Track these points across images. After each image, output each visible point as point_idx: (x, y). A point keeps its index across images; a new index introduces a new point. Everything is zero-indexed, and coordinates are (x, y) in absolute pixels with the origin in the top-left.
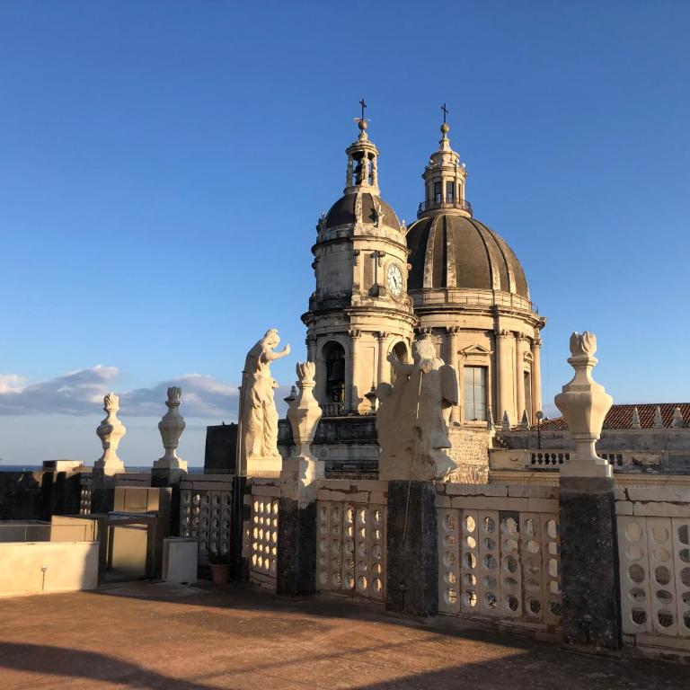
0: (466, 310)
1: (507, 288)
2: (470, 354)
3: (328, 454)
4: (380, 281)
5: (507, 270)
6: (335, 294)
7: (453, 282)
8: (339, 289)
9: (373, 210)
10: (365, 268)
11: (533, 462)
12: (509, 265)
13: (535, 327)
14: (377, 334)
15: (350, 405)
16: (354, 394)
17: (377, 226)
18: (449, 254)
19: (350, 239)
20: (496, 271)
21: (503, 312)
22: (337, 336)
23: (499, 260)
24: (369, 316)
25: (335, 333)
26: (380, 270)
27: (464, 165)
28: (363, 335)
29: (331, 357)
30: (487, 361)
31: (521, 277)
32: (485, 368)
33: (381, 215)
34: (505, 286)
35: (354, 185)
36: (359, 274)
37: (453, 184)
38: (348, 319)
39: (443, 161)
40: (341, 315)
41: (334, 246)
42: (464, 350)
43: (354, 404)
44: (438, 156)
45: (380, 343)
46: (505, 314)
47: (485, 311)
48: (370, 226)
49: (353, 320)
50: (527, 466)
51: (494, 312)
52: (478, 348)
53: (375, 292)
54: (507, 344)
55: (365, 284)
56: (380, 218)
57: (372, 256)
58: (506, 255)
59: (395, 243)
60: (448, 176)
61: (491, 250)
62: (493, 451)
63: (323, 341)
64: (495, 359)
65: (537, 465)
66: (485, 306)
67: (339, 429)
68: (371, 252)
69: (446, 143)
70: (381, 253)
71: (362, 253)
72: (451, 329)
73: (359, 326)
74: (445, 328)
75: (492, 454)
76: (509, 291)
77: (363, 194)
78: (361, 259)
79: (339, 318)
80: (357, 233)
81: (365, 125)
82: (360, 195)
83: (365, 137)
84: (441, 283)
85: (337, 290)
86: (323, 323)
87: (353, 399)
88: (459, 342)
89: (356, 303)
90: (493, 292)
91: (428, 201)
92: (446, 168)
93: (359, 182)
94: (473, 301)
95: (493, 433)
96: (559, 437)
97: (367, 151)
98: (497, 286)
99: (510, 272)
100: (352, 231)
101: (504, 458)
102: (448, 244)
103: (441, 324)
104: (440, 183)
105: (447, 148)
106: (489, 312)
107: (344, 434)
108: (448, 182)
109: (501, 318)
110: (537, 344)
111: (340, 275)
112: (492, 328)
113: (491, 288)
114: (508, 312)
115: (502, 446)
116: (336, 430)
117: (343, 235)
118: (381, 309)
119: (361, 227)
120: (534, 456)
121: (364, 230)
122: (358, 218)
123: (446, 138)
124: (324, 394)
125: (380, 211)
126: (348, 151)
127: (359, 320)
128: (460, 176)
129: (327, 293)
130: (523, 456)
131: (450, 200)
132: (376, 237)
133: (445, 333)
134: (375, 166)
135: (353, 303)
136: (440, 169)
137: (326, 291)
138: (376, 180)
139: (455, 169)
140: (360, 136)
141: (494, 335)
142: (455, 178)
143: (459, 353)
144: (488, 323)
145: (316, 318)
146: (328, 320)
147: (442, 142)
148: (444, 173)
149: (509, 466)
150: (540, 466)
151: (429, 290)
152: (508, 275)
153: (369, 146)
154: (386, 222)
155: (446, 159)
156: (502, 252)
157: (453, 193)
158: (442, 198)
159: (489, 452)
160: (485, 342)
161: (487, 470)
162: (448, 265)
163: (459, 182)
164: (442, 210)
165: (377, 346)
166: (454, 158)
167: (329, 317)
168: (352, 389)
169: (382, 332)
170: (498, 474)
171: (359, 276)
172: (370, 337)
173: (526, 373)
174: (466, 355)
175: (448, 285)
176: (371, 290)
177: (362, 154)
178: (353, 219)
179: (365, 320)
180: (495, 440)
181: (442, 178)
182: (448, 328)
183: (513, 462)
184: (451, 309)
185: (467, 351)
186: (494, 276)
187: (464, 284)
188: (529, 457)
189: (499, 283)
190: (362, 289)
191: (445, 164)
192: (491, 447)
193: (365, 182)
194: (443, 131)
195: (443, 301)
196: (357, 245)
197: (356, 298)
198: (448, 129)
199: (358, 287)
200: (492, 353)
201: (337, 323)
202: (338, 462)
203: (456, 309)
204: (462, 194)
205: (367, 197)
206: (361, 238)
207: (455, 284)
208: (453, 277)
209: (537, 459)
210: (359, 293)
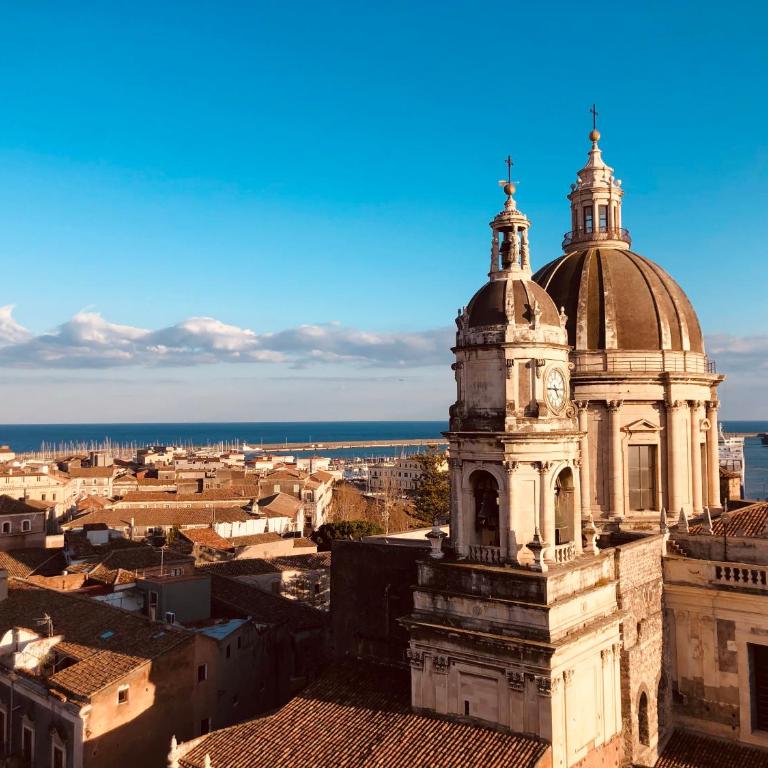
0: (630, 379)
1: (679, 345)
2: (636, 431)
3: (483, 613)
4: (539, 397)
5: (679, 322)
6: (483, 411)
7: (612, 342)
8: (488, 405)
9: (528, 306)
10: (520, 380)
11: (719, 576)
12: (681, 315)
13: (711, 386)
14: (538, 465)
15: (508, 553)
16: (512, 541)
17: (533, 328)
18: (607, 308)
19: (500, 345)
20: (665, 327)
21: (676, 379)
22: (487, 465)
23: (669, 309)
24: (527, 443)
25: (485, 462)
26: (539, 382)
27: (620, 182)
28: (520, 465)
29: (480, 487)
30: (656, 439)
31: (695, 326)
32: (653, 447)
33: (538, 313)
34: (677, 345)
35: (501, 268)
36: (513, 388)
37: (607, 208)
38: (502, 446)
39: (594, 180)
40: (493, 441)
41: (480, 352)
42: (628, 426)
43: (512, 552)
44: (587, 172)
45: (542, 475)
46: (679, 381)
47: (654, 379)
48: (525, 327)
49: (508, 448)
50: (710, 582)
51: (664, 379)
52: (645, 424)
53: (534, 411)
54: (680, 417)
55: (520, 400)
56: (538, 317)
57: (527, 366)
58: (677, 302)
59: (555, 346)
60: (600, 199)
61: (658, 298)
62: (668, 559)
63: (469, 469)
64: (666, 436)
65: (723, 581)
66: (653, 372)
67: (496, 583)
68: (526, 361)
69: (597, 155)
70: (540, 363)
71: (516, 362)
72: (612, 403)
73: (516, 456)
74: (605, 401)
75: (666, 562)
76: (681, 349)
77: (514, 282)
78: (515, 370)
79: (491, 445)
80: (509, 338)
81: (513, 190)
82: (510, 285)
83: (513, 206)
84: (598, 343)
85: (486, 406)
86: (468, 446)
87: (511, 546)
88: (621, 417)
89: (511, 427)
90: (663, 353)
91: (576, 230)
92: (598, 190)
93: (507, 264)
94: (638, 366)
95: (667, 536)
96: (750, 546)
97: (516, 226)
98: (667, 344)
99: (682, 324)
100: (502, 335)
101: (682, 569)
102: (606, 293)
103: (600, 397)
104: (592, 207)
105: (598, 162)
106: (658, 380)
107: (501, 590)
108: (600, 206)
109: (672, 386)
110: (715, 406)
111: (489, 388)
112: (661, 398)
113: (660, 348)
114: (682, 379)
115: (679, 553)
116: (491, 585)
117: (492, 339)
118: (543, 435)
119: (514, 330)
120: (718, 570)
121: (518, 334)
122: (509, 318)
123: (597, 149)
124: (474, 532)
125: (536, 309)
126: (492, 224)
127: (515, 448)
128: (616, 197)
129: (473, 408)
130: (706, 569)
131: (604, 230)
132: (534, 343)
133: (605, 407)
134: (527, 241)
135: (506, 426)
136: (589, 191)
137: (471, 405)
138: (527, 258)
139: (610, 190)
140: (507, 204)
141: (664, 406)
142: (609, 200)
143: (622, 430)
144: (658, 392)
145: (462, 440)
146: (476, 444)
147: (591, 153)
148: (596, 195)
149: (688, 580)
150: (727, 583)
151: (583, 353)
152: (680, 327)
153: (519, 218)
154: (543, 320)
155: (598, 176)
156: (671, 298)
157: (607, 219)
158: (593, 228)
159: (663, 560)
160: (654, 416)
161: (661, 583)
162: (607, 321)
163: (614, 204)
164: (594, 243)
165: (537, 478)
166: (607, 174)
167: (478, 442)
168: (509, 533)
169: (544, 463)
170: (674, 588)
171: (513, 392)
172: (529, 467)
173: (702, 445)
174: (631, 432)
175: (607, 347)
176: (528, 408)
177: (511, 229)
178: (504, 320)
179: (523, 448)
180: (669, 544)
181: (593, 202)
182: (608, 401)
183: (693, 576)
184: (613, 379)
185: (631, 428)
186: (663, 331)
187: (626, 344)
188: (714, 569)
189: (669, 341)
190: (518, 408)
191: (597, 184)
192: (665, 554)
193: (515, 267)
194: (592, 138)
195: (601, 368)
196: (510, 354)
197: (510, 420)
198: (599, 137)
199: (512, 406)
200: (662, 429)
201: (487, 448)
202: (495, 625)
203: (619, 379)
204: (618, 221)
205: (518, 285)
206: (516, 344)
207: (615, 346)
208: (613, 337)
209: (723, 573)
210: (515, 415)
